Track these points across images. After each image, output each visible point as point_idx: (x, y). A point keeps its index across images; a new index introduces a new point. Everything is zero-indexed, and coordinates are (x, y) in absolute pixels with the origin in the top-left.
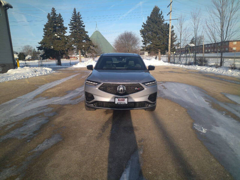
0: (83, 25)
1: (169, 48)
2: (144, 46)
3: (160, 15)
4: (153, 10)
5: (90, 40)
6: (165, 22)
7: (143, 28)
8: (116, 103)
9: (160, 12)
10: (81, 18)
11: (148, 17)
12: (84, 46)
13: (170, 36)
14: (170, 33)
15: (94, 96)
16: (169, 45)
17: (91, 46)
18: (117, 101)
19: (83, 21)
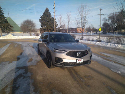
0: (3, 13)
1: (55, 30)
2: (42, 28)
3: (49, 13)
4: (46, 10)
5: (8, 23)
6: (52, 17)
7: (41, 19)
8: (77, 62)
9: (49, 11)
10: (2, 9)
11: (43, 13)
12: (4, 26)
13: (55, 24)
14: (55, 22)
15: (63, 59)
16: (55, 28)
17: (9, 26)
18: (78, 62)
19: (2, 11)
